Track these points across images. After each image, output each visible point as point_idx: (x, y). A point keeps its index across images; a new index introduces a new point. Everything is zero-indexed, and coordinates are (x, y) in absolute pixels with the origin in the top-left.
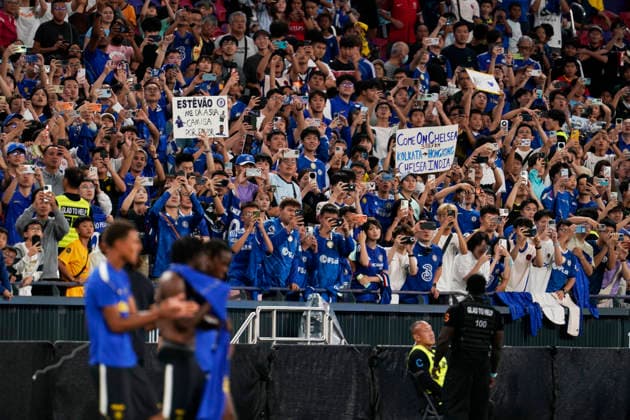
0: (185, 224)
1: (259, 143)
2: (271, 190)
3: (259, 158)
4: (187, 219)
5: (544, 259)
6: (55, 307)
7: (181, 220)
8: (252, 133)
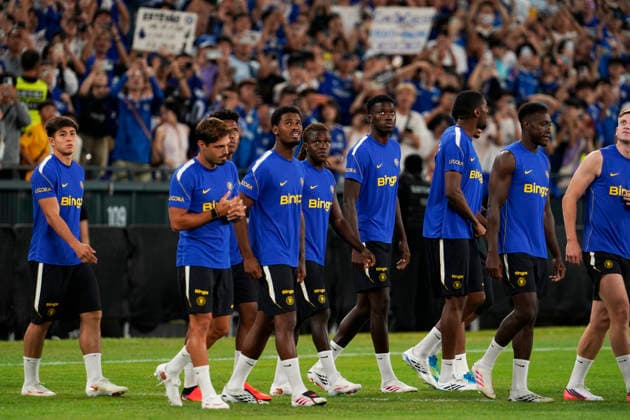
0: (146, 107)
1: (221, 24)
2: (231, 71)
3: (220, 40)
4: (148, 102)
5: (504, 138)
6: (15, 191)
7: (142, 103)
8: (214, 14)
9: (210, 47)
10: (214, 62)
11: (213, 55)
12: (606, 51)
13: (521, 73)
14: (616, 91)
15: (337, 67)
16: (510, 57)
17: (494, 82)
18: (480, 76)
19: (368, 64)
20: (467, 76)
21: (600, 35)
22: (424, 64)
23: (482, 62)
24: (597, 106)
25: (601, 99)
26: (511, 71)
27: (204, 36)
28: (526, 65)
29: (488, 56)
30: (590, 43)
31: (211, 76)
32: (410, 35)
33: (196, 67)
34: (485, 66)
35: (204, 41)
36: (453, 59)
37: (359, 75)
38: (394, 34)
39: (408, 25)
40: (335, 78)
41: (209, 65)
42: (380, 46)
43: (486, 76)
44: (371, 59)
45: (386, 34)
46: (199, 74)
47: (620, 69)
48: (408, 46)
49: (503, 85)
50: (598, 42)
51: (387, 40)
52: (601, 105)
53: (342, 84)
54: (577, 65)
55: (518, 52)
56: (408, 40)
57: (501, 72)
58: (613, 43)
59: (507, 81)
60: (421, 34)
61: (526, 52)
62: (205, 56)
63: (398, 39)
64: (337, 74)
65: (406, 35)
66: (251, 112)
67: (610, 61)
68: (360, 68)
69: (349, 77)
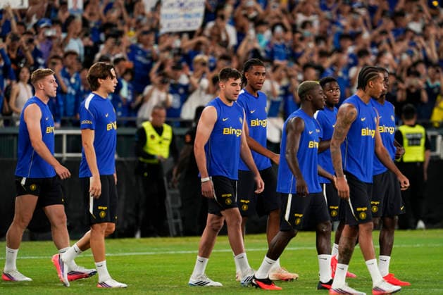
3: (55, 22)
8: (51, 3)
9: (48, 27)
10: (50, 38)
11: (49, 33)
12: (338, 29)
13: (276, 46)
14: (345, 58)
15: (139, 41)
16: (268, 33)
17: (255, 52)
18: (246, 47)
19: (162, 39)
20: (236, 47)
21: (335, 17)
22: (202, 39)
23: (248, 37)
24: (332, 69)
25: (335, 64)
26: (269, 44)
27: (43, 19)
28: (278, 39)
29: (251, 33)
30: (327, 23)
31: (48, 48)
32: (189, 16)
33: (36, 42)
34: (249, 40)
35: (43, 23)
36: (227, 36)
37: (156, 47)
38: (178, 16)
39: (187, 8)
40: (139, 49)
41: (46, 40)
42: (169, 25)
43: (250, 48)
44: (164, 35)
45: (171, 16)
46: (39, 47)
47: (349, 42)
48: (189, 24)
49: (263, 54)
50: (333, 22)
51: (173, 21)
52: (335, 68)
53: (144, 54)
54: (318, 40)
55: (273, 29)
56: (189, 20)
57: (261, 45)
58: (344, 22)
59: (266, 51)
60: (198, 15)
61: (279, 30)
62: (43, 34)
63: (181, 20)
64: (141, 46)
65: (186, 16)
66: (75, 75)
67: (342, 37)
68: (157, 41)
69: (149, 49)
